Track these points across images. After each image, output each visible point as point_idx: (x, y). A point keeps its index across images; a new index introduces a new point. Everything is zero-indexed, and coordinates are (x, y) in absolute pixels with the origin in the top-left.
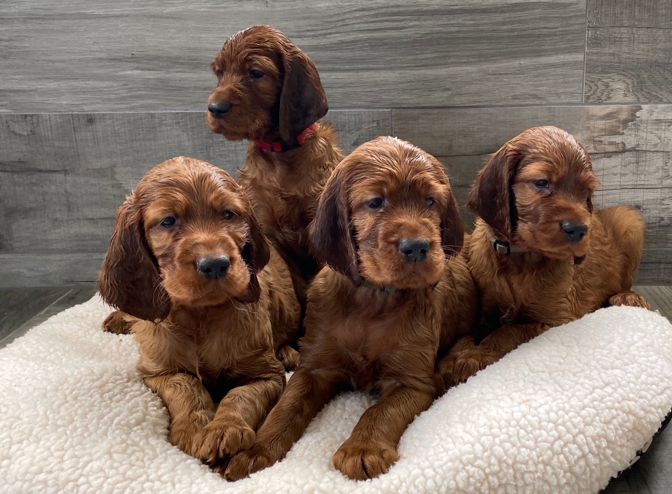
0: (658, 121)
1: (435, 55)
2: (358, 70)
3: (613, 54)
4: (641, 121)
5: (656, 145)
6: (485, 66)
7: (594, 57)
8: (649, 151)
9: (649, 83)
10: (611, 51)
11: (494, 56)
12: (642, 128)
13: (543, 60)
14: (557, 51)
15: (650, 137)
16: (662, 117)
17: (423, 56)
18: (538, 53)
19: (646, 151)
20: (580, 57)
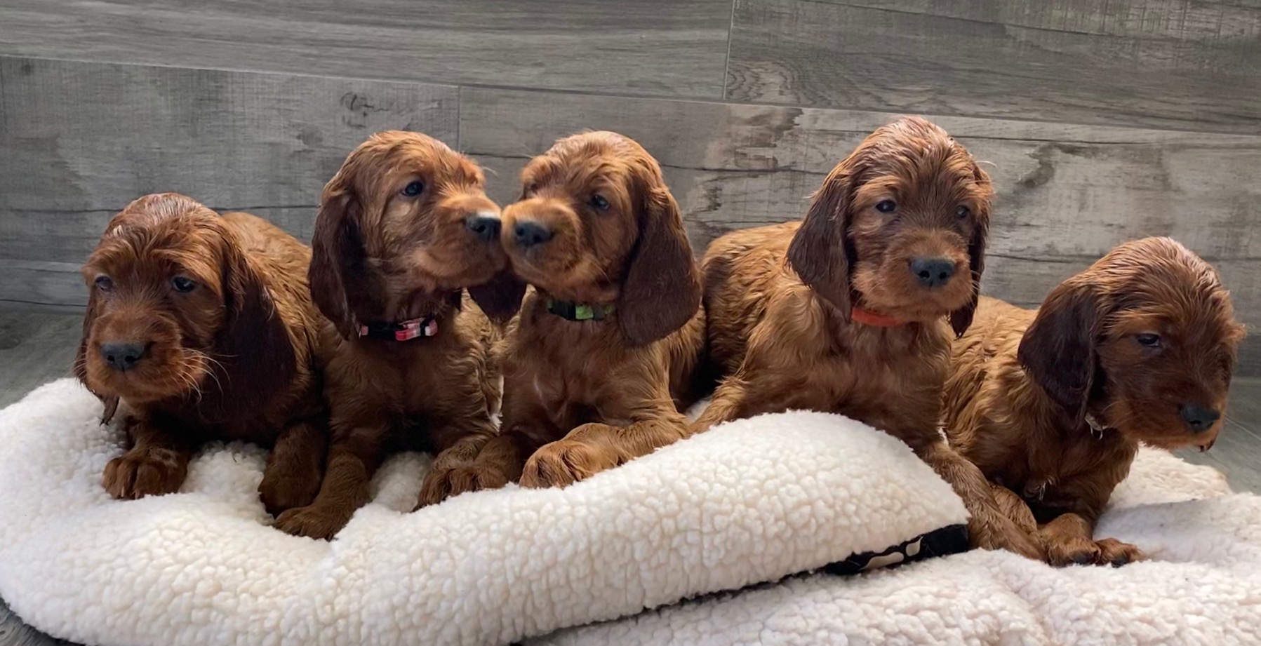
0: (824, 132)
1: (525, 15)
2: (417, 27)
3: (768, 35)
4: (801, 131)
5: (818, 165)
6: (593, 37)
7: (743, 37)
8: (809, 173)
9: (814, 79)
10: (766, 30)
11: (606, 23)
12: (802, 138)
13: (673, 35)
14: (693, 24)
15: (811, 152)
16: (828, 127)
17: (507, 16)
18: (668, 25)
19: (804, 173)
20: (723, 35)
